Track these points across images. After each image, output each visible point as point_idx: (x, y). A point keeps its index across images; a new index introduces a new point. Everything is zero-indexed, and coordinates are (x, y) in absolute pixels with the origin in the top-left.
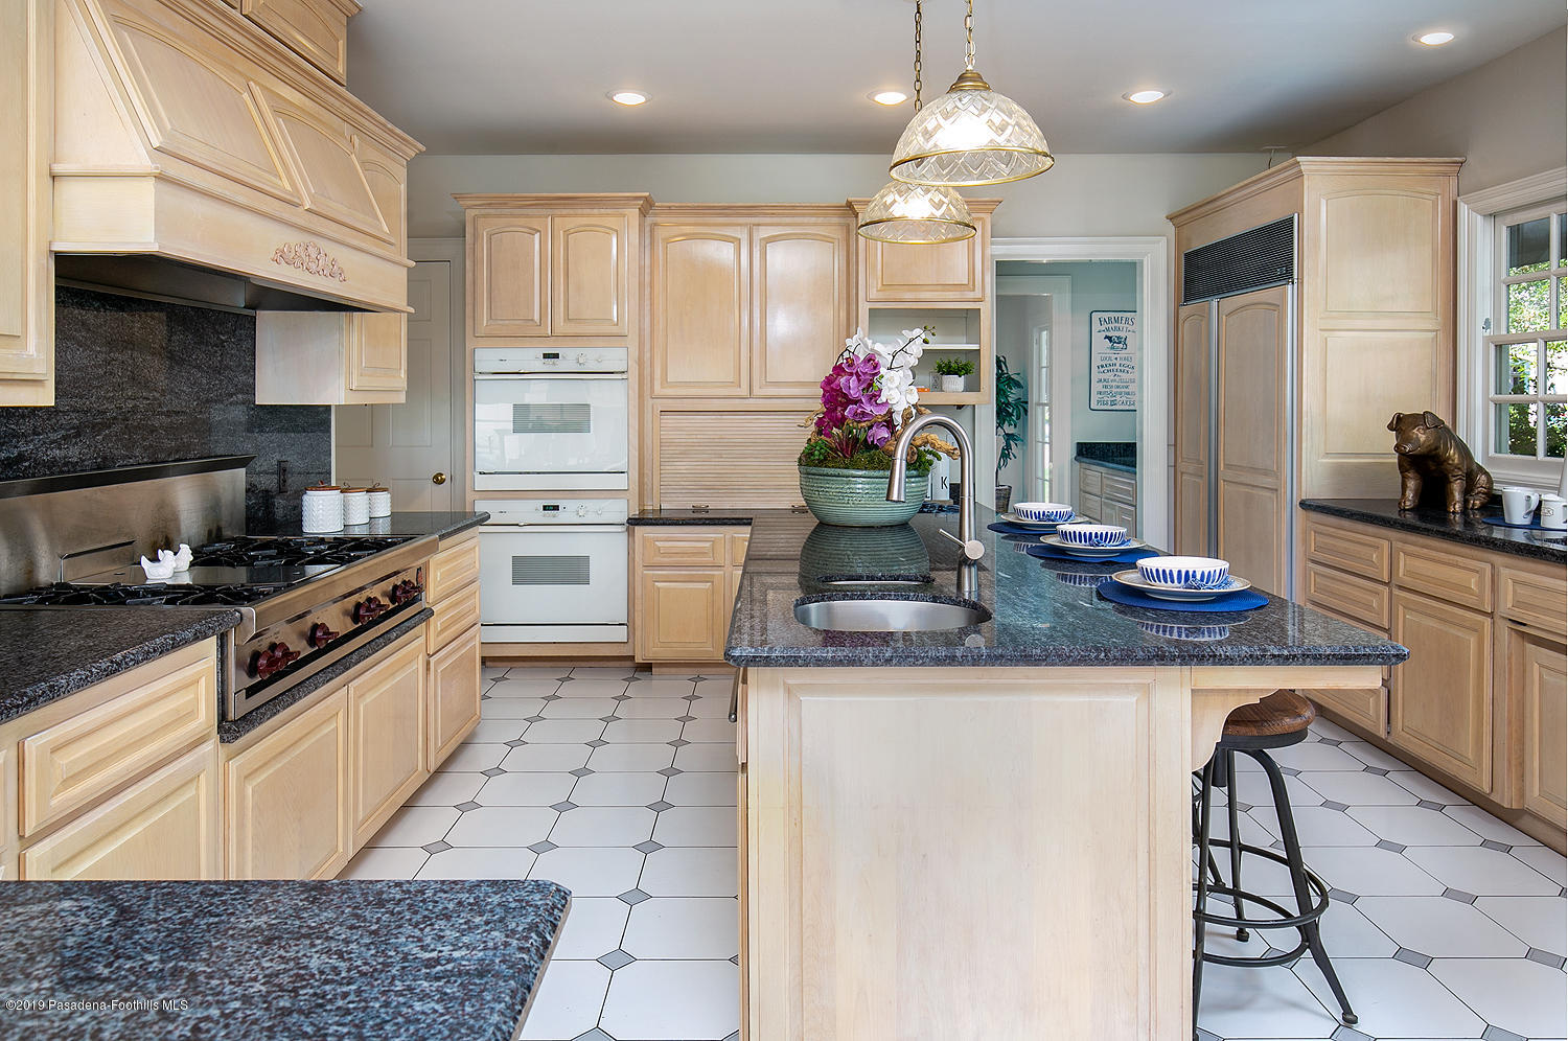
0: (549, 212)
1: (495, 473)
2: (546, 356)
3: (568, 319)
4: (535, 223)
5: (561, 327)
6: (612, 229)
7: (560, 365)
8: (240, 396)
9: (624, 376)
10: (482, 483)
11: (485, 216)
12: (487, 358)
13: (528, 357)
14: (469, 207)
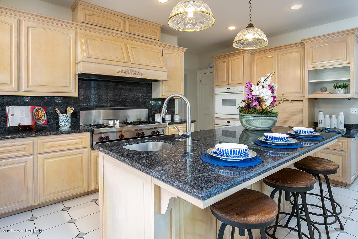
0: (228, 57)
1: (219, 114)
2: (227, 89)
3: (231, 80)
4: (225, 60)
5: (231, 82)
6: (240, 59)
7: (230, 91)
8: (147, 97)
9: (242, 93)
10: (216, 116)
11: (217, 60)
12: (217, 90)
13: (224, 89)
14: (214, 59)
